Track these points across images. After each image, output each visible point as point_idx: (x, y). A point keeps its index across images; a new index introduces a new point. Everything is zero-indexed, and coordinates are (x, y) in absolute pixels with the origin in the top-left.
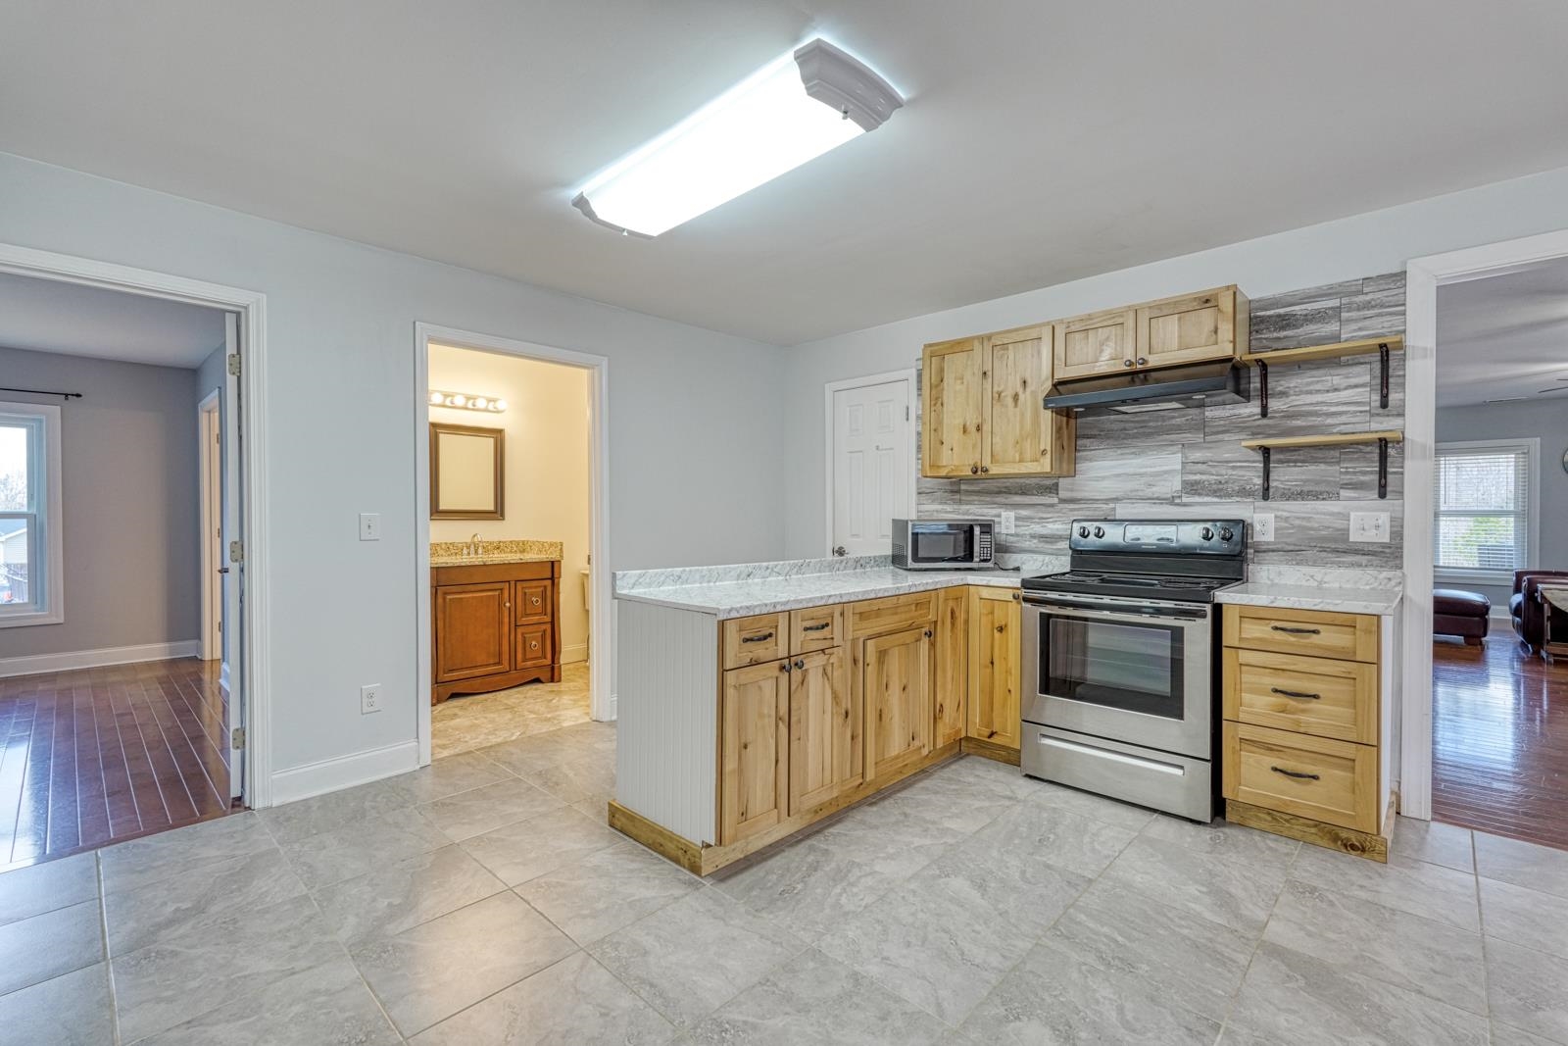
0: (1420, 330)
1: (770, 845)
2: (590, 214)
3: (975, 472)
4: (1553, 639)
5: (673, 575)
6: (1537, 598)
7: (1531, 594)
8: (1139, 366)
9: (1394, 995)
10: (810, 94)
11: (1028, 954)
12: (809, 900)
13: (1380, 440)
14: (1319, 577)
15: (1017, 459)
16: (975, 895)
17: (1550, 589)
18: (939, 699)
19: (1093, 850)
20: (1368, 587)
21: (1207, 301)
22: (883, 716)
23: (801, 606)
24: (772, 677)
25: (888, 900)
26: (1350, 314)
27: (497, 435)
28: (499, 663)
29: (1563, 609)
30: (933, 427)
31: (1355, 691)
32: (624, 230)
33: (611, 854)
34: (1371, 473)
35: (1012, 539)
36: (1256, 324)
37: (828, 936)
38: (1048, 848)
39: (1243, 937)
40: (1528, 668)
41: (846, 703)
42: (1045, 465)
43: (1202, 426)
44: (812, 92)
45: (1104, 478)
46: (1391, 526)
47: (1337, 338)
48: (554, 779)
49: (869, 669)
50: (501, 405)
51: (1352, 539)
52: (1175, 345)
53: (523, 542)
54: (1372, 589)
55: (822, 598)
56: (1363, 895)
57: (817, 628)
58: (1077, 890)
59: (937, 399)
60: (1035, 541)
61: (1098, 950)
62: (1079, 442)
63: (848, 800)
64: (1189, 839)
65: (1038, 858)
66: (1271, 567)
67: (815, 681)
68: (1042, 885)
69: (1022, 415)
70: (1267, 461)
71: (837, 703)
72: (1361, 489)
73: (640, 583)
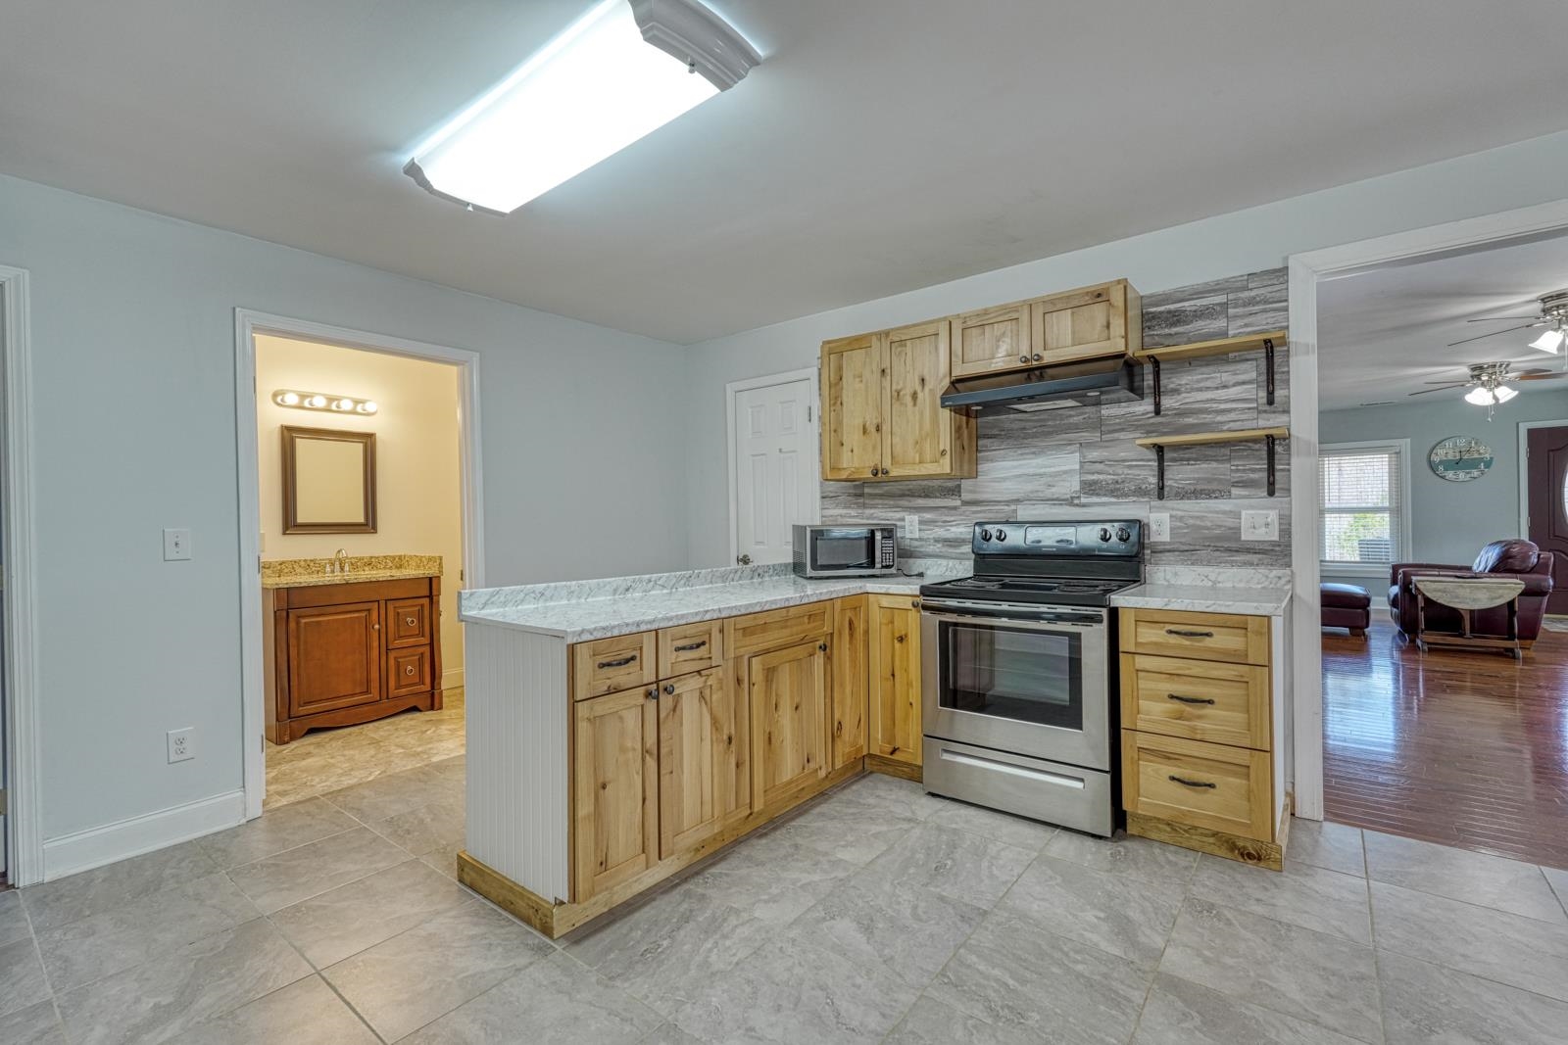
0: (1302, 328)
1: (640, 894)
2: (424, 183)
3: (876, 474)
4: (1427, 628)
5: (534, 592)
6: (1411, 590)
7: (1406, 587)
8: (1034, 363)
9: (1291, 1029)
10: (645, 40)
11: (910, 1010)
12: (674, 960)
13: (1268, 436)
14: (1213, 577)
15: (917, 460)
16: (859, 939)
17: (1423, 581)
18: (837, 716)
19: (992, 876)
20: (1260, 586)
21: (1099, 295)
22: (773, 740)
23: (671, 624)
24: (636, 706)
25: (764, 954)
26: (1237, 310)
27: (368, 440)
28: (367, 692)
29: (1435, 599)
30: (832, 428)
31: (1248, 695)
32: (468, 204)
33: (455, 917)
34: (1260, 470)
35: (916, 543)
36: (1148, 320)
37: (689, 1005)
38: (943, 876)
39: (1140, 970)
40: (1405, 657)
41: (730, 727)
42: (945, 466)
43: (1098, 425)
44: (651, 37)
45: (1004, 479)
46: (1280, 524)
47: (1224, 334)
48: (406, 826)
49: (755, 689)
50: (370, 407)
51: (1243, 538)
52: (1069, 341)
53: (400, 557)
54: (1264, 588)
55: (697, 614)
56: (1259, 909)
57: (691, 648)
58: (970, 926)
59: (836, 398)
60: (939, 545)
61: (987, 999)
62: (980, 443)
63: (735, 833)
64: (1089, 857)
65: (932, 889)
66: (1168, 568)
67: (690, 707)
68: (933, 922)
69: (922, 414)
70: (1161, 460)
71: (717, 729)
72: (1251, 486)
73: (492, 603)
